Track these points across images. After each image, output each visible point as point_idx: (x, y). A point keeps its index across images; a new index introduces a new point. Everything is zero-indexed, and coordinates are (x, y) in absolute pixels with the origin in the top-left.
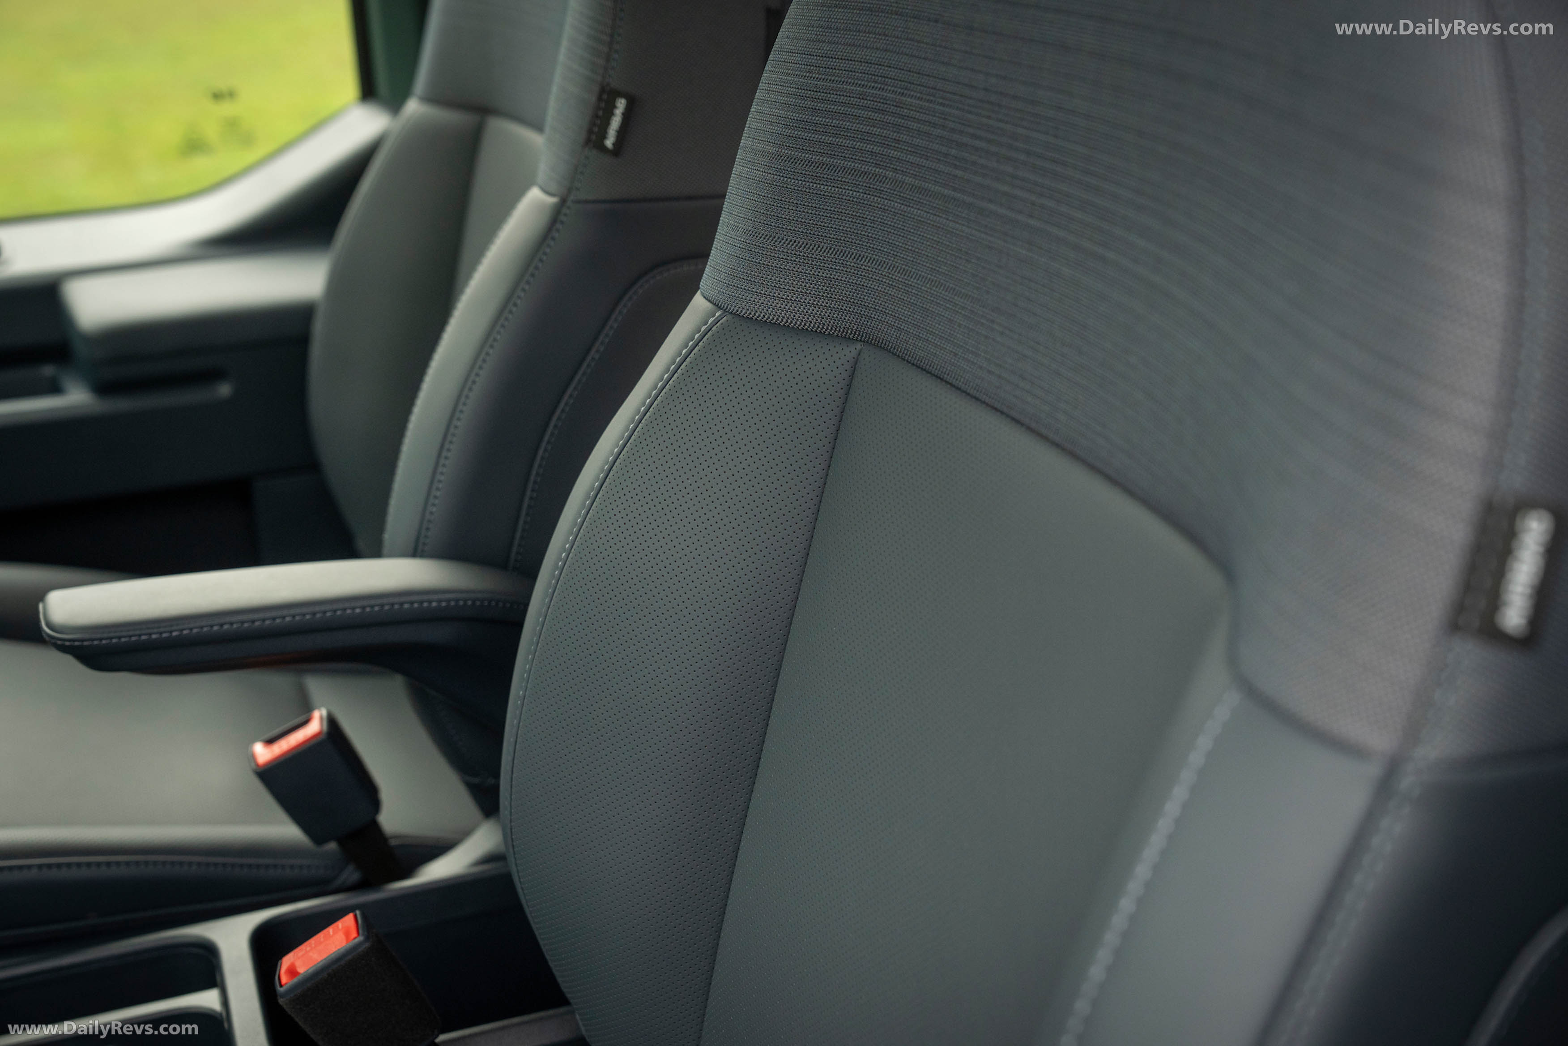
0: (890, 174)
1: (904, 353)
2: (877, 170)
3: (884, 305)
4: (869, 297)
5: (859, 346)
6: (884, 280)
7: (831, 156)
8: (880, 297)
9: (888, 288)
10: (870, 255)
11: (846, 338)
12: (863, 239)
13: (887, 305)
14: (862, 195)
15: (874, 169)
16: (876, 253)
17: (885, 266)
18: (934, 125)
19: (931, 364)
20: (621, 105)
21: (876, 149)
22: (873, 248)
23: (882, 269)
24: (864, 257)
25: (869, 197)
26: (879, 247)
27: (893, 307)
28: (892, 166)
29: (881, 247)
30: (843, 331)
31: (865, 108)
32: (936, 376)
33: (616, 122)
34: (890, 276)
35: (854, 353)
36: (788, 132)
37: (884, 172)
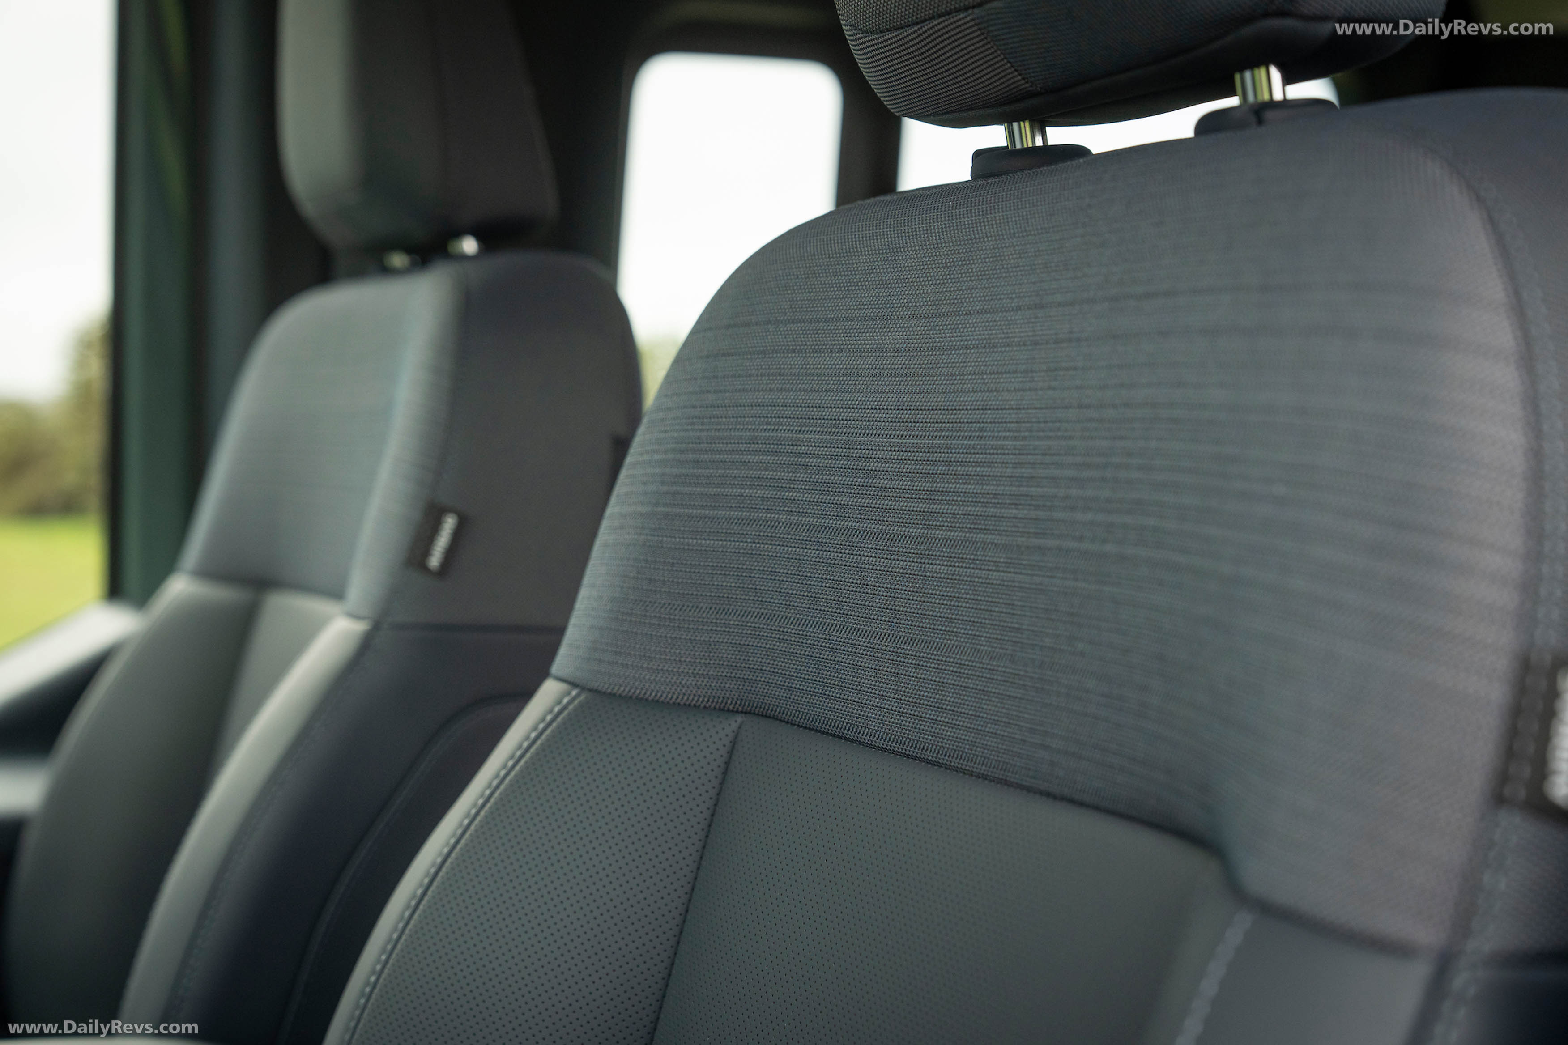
0: (783, 517)
1: (794, 716)
2: (769, 515)
3: (773, 664)
4: (754, 657)
5: (740, 718)
6: (773, 636)
7: (714, 508)
8: (768, 656)
9: (778, 644)
10: (758, 610)
11: (724, 711)
12: (750, 594)
13: (776, 663)
14: (750, 545)
15: (765, 515)
16: (764, 607)
17: (774, 619)
18: (836, 457)
19: (827, 722)
20: (449, 524)
21: (768, 493)
22: (762, 601)
23: (772, 623)
24: (750, 612)
25: (758, 545)
26: (768, 600)
27: (783, 664)
28: (786, 509)
29: (771, 598)
30: (722, 701)
31: (757, 452)
32: (834, 735)
33: (443, 541)
34: (781, 629)
35: (734, 726)
36: (665, 488)
37: (777, 516)
